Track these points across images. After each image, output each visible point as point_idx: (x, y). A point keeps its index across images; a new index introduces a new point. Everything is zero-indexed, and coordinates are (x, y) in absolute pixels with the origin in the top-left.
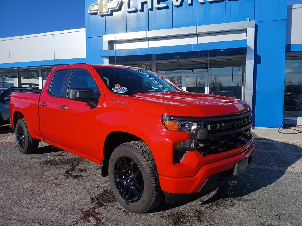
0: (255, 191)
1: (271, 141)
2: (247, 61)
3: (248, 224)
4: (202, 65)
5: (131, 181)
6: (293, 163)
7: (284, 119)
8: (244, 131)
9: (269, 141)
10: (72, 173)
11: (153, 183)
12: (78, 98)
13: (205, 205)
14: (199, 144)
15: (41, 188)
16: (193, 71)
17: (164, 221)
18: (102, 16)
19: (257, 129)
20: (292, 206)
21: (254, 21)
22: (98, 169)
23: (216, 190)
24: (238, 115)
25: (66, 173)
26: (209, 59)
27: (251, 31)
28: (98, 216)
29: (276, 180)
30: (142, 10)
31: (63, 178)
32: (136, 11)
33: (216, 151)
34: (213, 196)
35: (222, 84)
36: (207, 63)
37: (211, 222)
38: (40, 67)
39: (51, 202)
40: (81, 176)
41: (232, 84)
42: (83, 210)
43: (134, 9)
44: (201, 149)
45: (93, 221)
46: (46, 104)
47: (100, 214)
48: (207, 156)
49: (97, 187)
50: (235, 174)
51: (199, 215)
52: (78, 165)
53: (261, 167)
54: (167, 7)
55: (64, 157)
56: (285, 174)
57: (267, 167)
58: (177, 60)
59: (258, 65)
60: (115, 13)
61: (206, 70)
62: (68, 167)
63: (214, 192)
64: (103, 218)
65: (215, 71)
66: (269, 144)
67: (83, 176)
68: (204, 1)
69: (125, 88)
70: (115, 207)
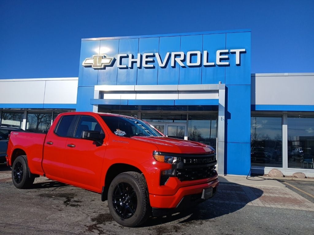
0: (220, 216)
1: (239, 186)
2: (219, 116)
3: (211, 233)
4: (182, 117)
5: (127, 202)
6: (253, 200)
7: (252, 168)
8: (209, 167)
9: (237, 185)
10: (70, 203)
11: (145, 201)
12: (89, 137)
13: (181, 224)
14: (178, 172)
15: (46, 212)
16: (173, 122)
17: (151, 232)
18: (95, 69)
19: (228, 176)
20: (244, 224)
21: (225, 84)
22: (91, 201)
23: (191, 215)
24: (205, 154)
25: (64, 203)
26: (188, 112)
27: (222, 92)
28: (100, 229)
29: (236, 210)
30: (132, 68)
31: (63, 206)
32: (127, 68)
33: (189, 179)
34: (188, 219)
35: (201, 136)
36: (187, 115)
37: (185, 232)
38: (26, 109)
39: (59, 221)
40: (77, 205)
41: (210, 135)
42: (87, 225)
43: (125, 66)
44: (179, 177)
45: (96, 232)
46: (53, 143)
47: (101, 228)
48: (183, 182)
49: (94, 212)
50: (203, 197)
51: (177, 229)
52: (73, 198)
53: (227, 202)
54: (154, 67)
55: (58, 192)
56: (244, 207)
57: (232, 203)
58: (160, 111)
59: (228, 120)
60: (107, 68)
61: (185, 121)
62: (65, 199)
63: (189, 216)
64: (104, 230)
65: (195, 122)
66: (237, 187)
67: (79, 205)
68: (184, 65)
69: (124, 132)
70: (112, 224)
